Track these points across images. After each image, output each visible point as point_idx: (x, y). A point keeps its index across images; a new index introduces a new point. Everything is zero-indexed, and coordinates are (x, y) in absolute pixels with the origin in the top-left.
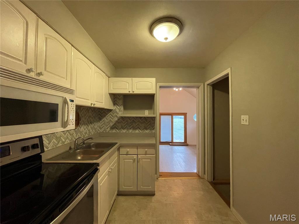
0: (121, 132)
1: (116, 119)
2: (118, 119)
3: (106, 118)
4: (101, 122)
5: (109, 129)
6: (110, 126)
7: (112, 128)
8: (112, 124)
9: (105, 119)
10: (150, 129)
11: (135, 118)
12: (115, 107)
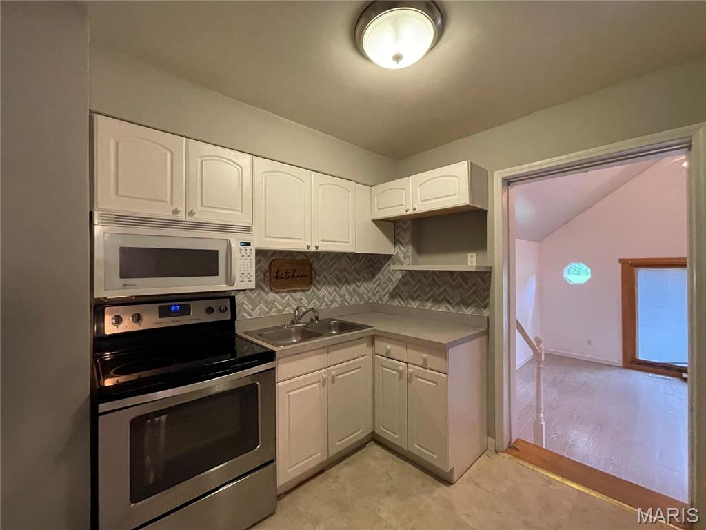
0: (409, 306)
1: (400, 276)
2: (403, 277)
3: (382, 274)
4: (374, 281)
5: (387, 297)
6: (388, 290)
7: (393, 295)
8: (391, 287)
9: (379, 275)
10: (475, 307)
11: (438, 274)
12: (397, 250)
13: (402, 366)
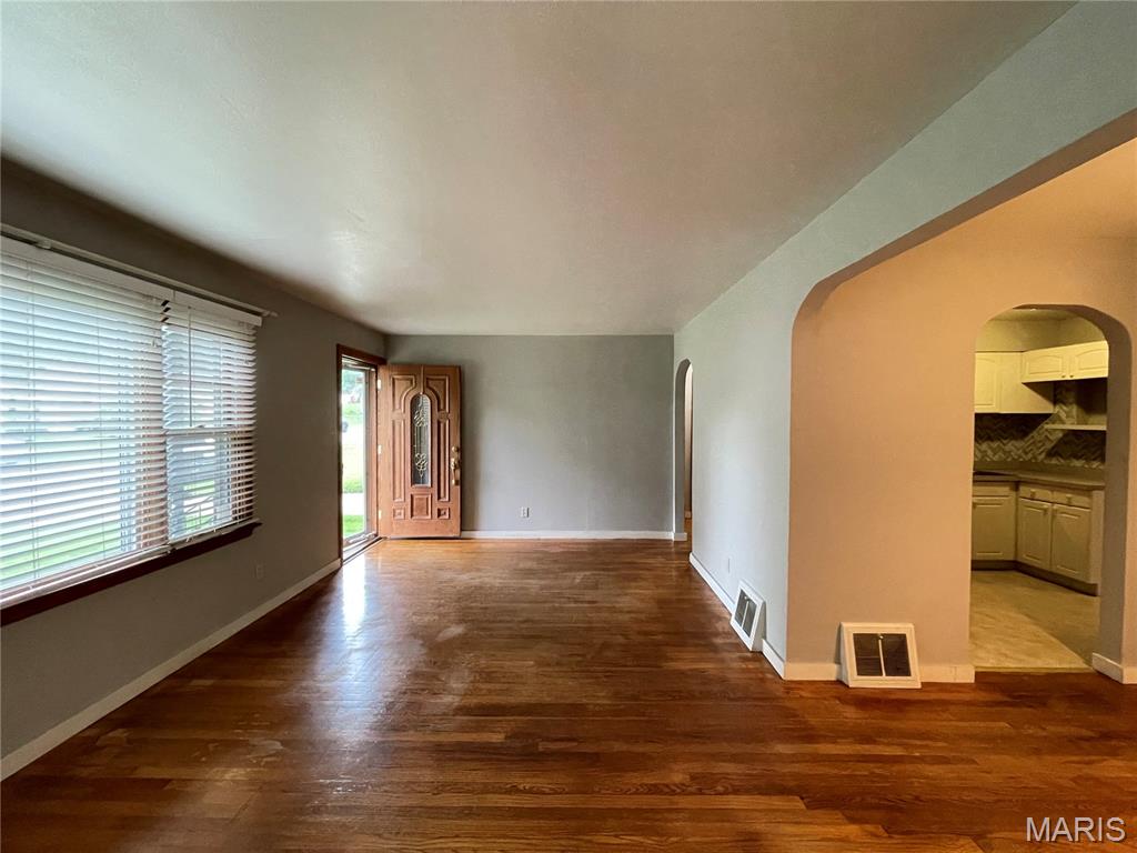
0: (1072, 465)
1: (1061, 435)
2: (1065, 436)
3: (1037, 433)
4: (1026, 439)
5: (1043, 456)
6: (1045, 449)
7: (1051, 454)
8: (1049, 446)
9: (1035, 433)
12: (1057, 409)
13: (1046, 505)
